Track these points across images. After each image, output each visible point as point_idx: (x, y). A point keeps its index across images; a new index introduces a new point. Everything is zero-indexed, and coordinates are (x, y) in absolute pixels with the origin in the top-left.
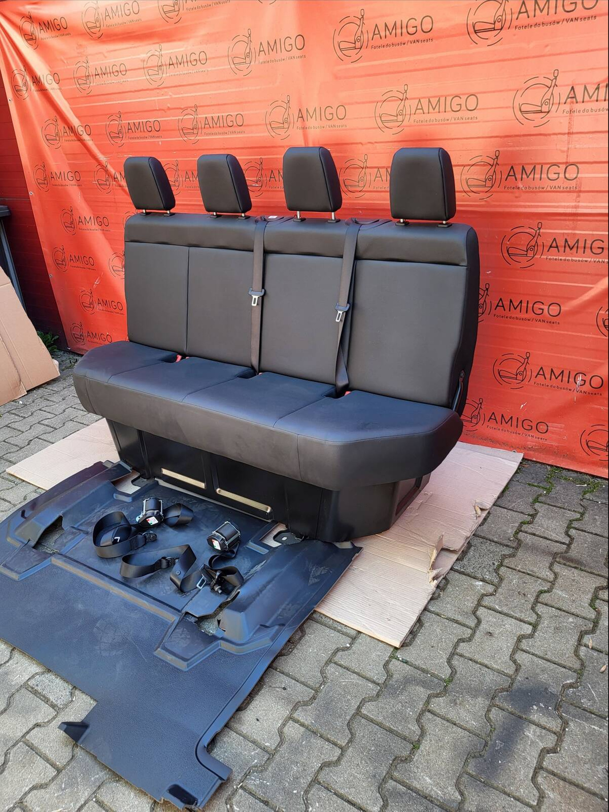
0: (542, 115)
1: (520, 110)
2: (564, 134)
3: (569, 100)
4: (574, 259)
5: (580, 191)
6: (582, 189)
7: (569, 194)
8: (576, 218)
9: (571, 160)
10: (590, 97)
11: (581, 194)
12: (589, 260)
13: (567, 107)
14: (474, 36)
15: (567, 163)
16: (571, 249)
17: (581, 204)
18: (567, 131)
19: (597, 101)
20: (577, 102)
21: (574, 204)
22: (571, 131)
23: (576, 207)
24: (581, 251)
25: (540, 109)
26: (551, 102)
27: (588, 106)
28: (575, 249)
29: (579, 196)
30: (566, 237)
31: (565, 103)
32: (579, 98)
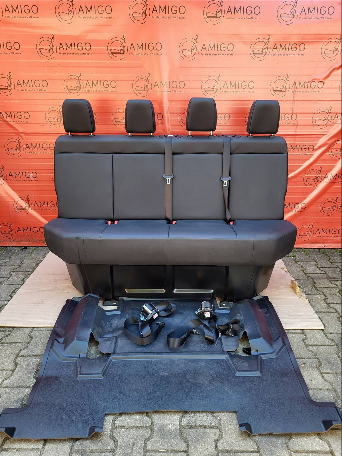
0: (283, 92)
1: (273, 90)
2: (291, 101)
3: (293, 87)
4: (295, 154)
5: (297, 125)
6: (298, 124)
7: (293, 126)
8: (296, 136)
9: (294, 112)
10: (302, 87)
11: (298, 126)
12: (301, 154)
13: (293, 90)
14: (253, 55)
15: (292, 113)
16: (294, 149)
17: (298, 130)
18: (292, 100)
19: (304, 88)
20: (296, 88)
21: (295, 130)
22: (294, 100)
23: (296, 132)
24: (297, 150)
25: (281, 90)
26: (286, 88)
27: (301, 90)
28: (295, 150)
29: (297, 127)
30: (291, 144)
31: (292, 88)
32: (298, 87)
